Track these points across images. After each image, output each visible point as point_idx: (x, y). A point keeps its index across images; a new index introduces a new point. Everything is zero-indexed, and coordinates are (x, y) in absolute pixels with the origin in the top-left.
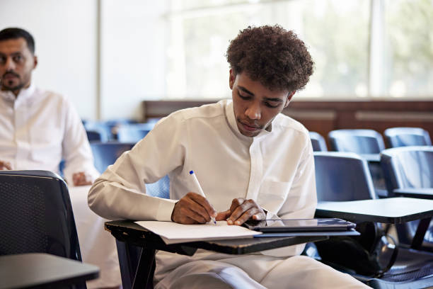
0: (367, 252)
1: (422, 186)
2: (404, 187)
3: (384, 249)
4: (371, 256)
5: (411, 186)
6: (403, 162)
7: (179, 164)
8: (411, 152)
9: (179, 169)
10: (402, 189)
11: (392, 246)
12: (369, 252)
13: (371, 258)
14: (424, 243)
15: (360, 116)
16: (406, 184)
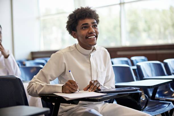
0: (137, 102)
1: (152, 76)
2: (146, 76)
3: (141, 101)
4: (138, 103)
5: (148, 76)
6: (145, 67)
7: (63, 71)
8: (147, 64)
9: (64, 73)
10: (145, 77)
11: (143, 99)
12: (137, 101)
13: (138, 104)
14: (156, 98)
15: (119, 53)
16: (147, 75)
